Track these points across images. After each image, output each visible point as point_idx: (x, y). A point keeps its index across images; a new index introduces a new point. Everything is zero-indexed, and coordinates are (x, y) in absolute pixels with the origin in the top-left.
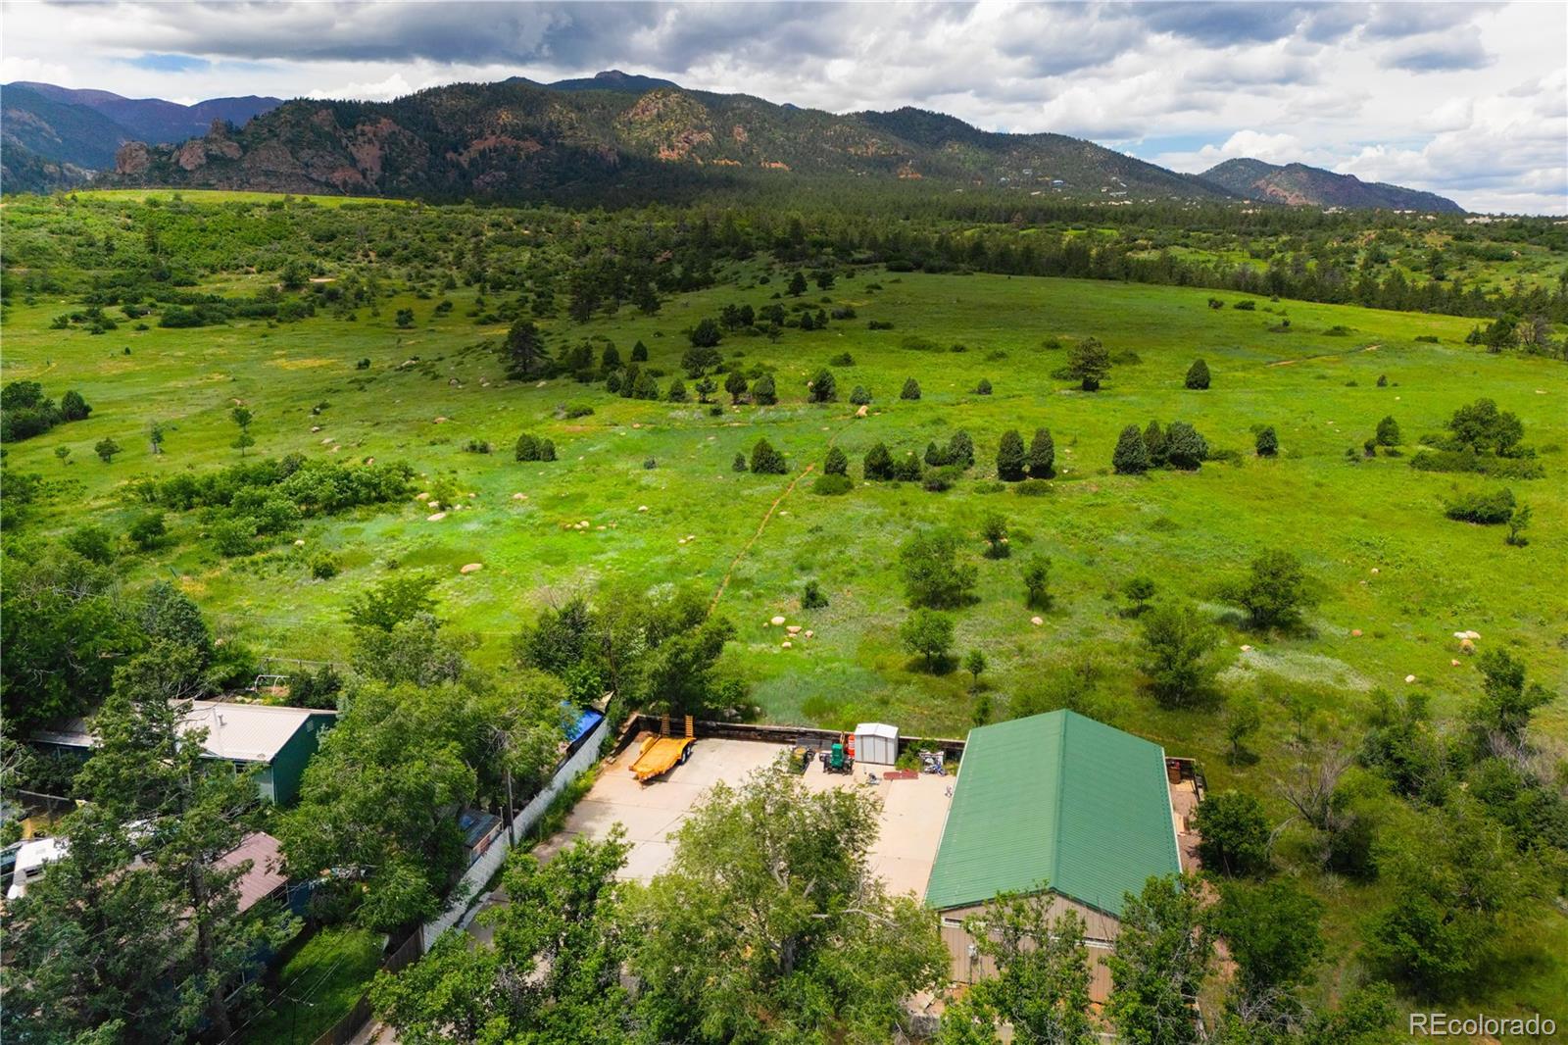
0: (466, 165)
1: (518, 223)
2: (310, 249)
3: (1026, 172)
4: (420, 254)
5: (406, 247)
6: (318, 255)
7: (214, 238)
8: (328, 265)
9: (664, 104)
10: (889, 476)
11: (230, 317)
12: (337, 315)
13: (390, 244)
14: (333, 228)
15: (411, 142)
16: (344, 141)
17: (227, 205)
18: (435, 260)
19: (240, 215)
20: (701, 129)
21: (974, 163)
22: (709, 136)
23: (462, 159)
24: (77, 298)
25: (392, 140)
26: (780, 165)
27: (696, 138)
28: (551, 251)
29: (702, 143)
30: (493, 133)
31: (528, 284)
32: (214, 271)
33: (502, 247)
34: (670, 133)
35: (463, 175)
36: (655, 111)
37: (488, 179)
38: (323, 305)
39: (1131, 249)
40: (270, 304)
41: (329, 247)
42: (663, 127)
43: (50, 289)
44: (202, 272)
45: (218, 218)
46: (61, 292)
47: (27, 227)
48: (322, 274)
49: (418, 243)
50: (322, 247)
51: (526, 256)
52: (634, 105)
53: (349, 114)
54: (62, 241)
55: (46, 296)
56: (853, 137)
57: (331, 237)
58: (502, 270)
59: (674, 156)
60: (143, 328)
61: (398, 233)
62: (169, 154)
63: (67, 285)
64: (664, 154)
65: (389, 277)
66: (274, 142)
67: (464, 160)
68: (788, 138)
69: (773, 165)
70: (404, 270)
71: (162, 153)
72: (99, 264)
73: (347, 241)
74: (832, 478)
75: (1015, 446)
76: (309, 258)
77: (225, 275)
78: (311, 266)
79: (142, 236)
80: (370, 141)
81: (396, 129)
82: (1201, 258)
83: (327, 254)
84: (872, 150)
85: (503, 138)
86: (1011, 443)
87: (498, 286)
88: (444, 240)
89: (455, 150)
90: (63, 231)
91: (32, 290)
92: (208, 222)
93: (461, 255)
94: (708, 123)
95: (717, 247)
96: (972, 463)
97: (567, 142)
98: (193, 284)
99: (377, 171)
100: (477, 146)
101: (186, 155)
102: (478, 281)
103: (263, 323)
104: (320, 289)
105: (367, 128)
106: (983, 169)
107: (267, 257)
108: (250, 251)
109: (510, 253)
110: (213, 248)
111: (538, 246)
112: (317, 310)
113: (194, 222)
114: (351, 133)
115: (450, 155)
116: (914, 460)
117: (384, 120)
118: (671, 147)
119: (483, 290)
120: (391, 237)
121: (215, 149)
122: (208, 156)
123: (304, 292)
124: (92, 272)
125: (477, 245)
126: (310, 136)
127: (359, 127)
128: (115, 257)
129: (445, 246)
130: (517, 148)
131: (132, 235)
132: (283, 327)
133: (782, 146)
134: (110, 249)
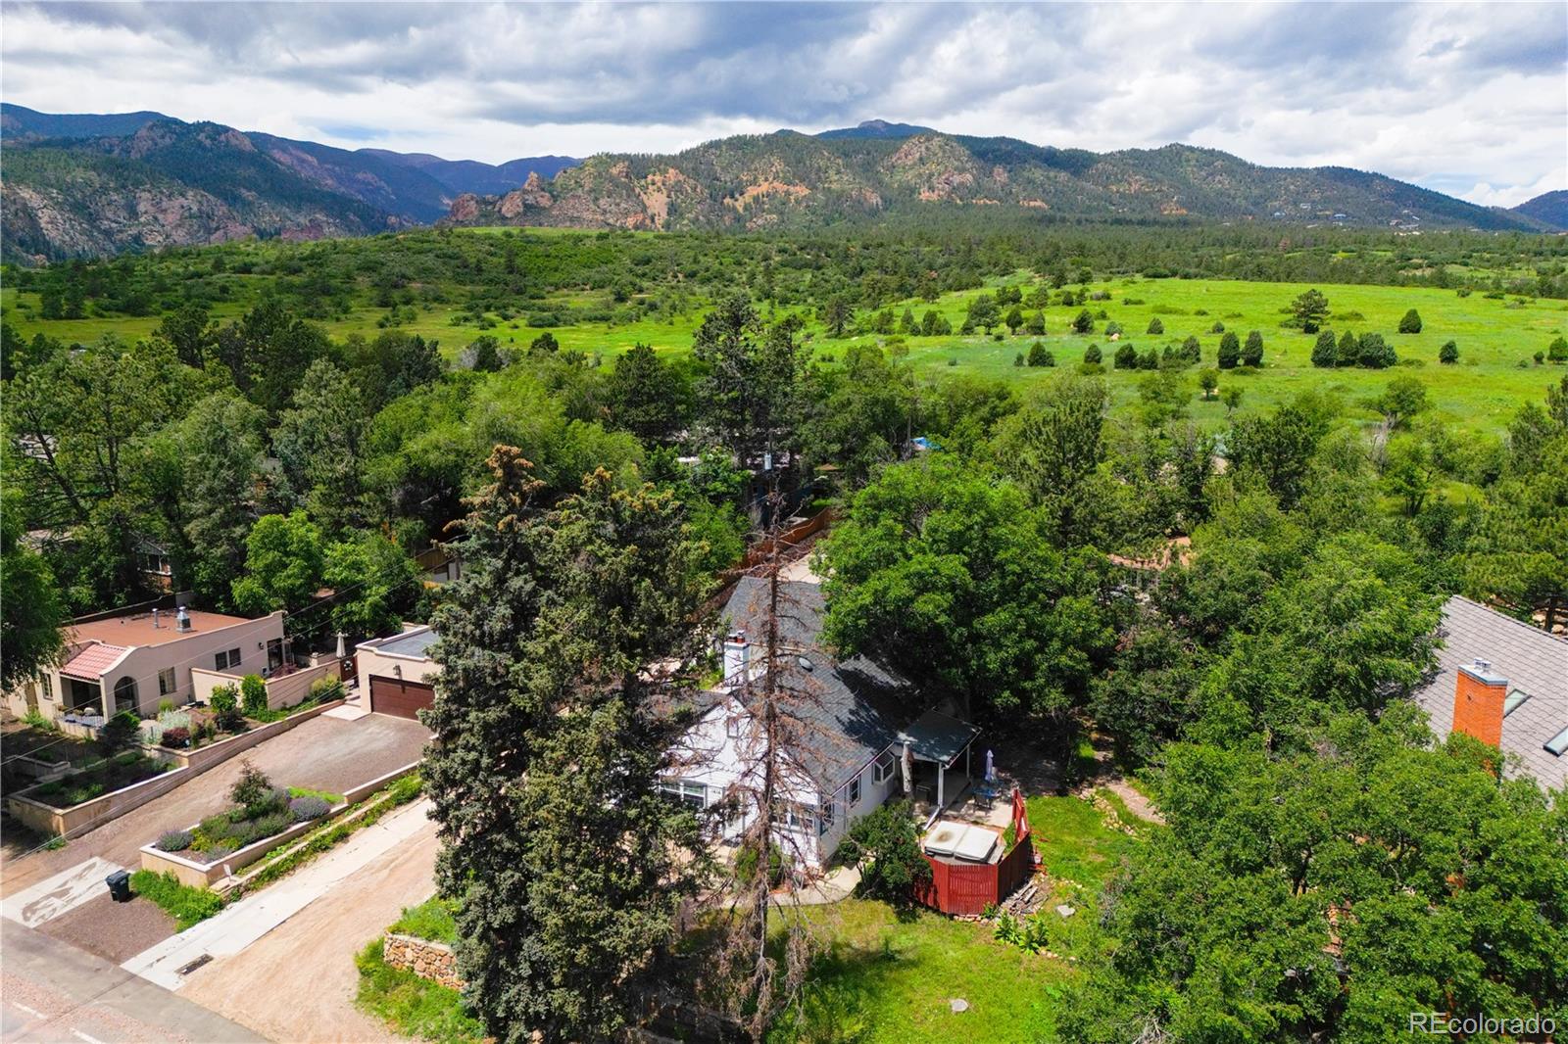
0: (741, 210)
1: (802, 249)
2: (631, 271)
3: (1303, 206)
4: (719, 276)
5: (707, 270)
6: (637, 276)
7: (556, 262)
8: (645, 284)
9: (927, 148)
10: (1133, 366)
11: (577, 321)
12: (658, 321)
13: (695, 267)
14: (649, 254)
15: (694, 189)
16: (637, 190)
17: (564, 237)
18: (731, 280)
19: (575, 244)
20: (962, 171)
21: (1246, 198)
22: (969, 177)
23: (737, 204)
24: (458, 307)
25: (678, 188)
26: (1038, 203)
27: (957, 179)
28: (829, 272)
29: (962, 184)
30: (766, 180)
31: (810, 300)
32: (557, 288)
33: (788, 269)
34: (931, 175)
35: (738, 219)
36: (918, 155)
37: (760, 222)
38: (645, 314)
39: (1403, 268)
40: (604, 312)
41: (646, 269)
42: (925, 170)
43: (438, 299)
44: (548, 288)
45: (558, 247)
46: (447, 302)
47: (420, 253)
48: (641, 291)
49: (717, 266)
50: (640, 270)
51: (808, 277)
52: (897, 150)
53: (639, 167)
54: (444, 263)
55: (435, 305)
56: (1116, 175)
57: (648, 262)
58: (787, 288)
59: (934, 197)
60: (516, 327)
61: (701, 258)
62: (493, 203)
63: (452, 298)
64: (925, 195)
65: (694, 294)
66: (580, 192)
67: (739, 205)
68: (1049, 178)
69: (1032, 204)
70: (706, 289)
71: (487, 203)
72: (472, 282)
73: (659, 265)
74: (1090, 365)
75: (1232, 344)
76: (630, 278)
77: (565, 291)
78: (634, 285)
79: (502, 260)
80: (659, 190)
81: (681, 178)
82: (1480, 275)
83: (644, 275)
84: (1135, 187)
85: (775, 184)
86: (1230, 342)
87: (784, 302)
88: (739, 263)
89: (732, 197)
90: (445, 256)
91: (426, 300)
92: (551, 250)
93: (753, 276)
94: (969, 165)
95: (979, 267)
96: (1198, 360)
97: (834, 186)
98: (543, 298)
99: (664, 215)
100: (752, 192)
101: (508, 205)
102: (768, 297)
103: (603, 326)
104: (642, 302)
105: (657, 178)
106: (1256, 204)
107: (598, 277)
108: (585, 272)
109: (796, 274)
110: (556, 270)
111: (819, 268)
112: (642, 318)
113: (540, 249)
114: (643, 182)
115: (728, 201)
116: (1154, 355)
117: (671, 171)
118: (932, 189)
119: (772, 304)
120: (696, 261)
121: (530, 199)
122: (525, 205)
123: (629, 304)
124: (468, 288)
125: (767, 267)
126: (608, 186)
127: (650, 177)
128: (485, 276)
129: (739, 269)
130: (788, 193)
131: (495, 260)
132: (617, 329)
133: (1042, 185)
134: (480, 270)
